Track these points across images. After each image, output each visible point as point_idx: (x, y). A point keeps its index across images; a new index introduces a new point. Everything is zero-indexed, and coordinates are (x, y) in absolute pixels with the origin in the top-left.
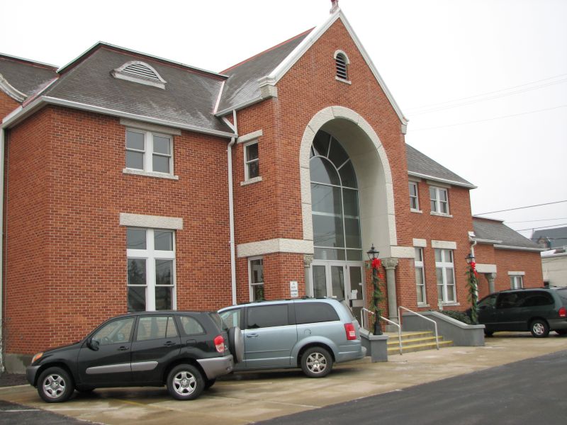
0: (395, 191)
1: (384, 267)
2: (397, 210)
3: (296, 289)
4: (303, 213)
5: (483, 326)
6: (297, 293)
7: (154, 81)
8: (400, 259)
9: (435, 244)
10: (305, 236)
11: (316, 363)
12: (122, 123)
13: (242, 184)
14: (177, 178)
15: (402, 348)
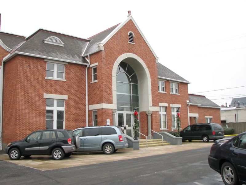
0: (152, 85)
1: (147, 114)
2: (152, 93)
3: (109, 122)
4: (113, 94)
5: (181, 138)
6: (109, 123)
7: (60, 44)
8: (153, 111)
9: (171, 105)
10: (113, 103)
11: (108, 149)
12: (45, 60)
13: (91, 82)
14: (66, 80)
15: (147, 145)
